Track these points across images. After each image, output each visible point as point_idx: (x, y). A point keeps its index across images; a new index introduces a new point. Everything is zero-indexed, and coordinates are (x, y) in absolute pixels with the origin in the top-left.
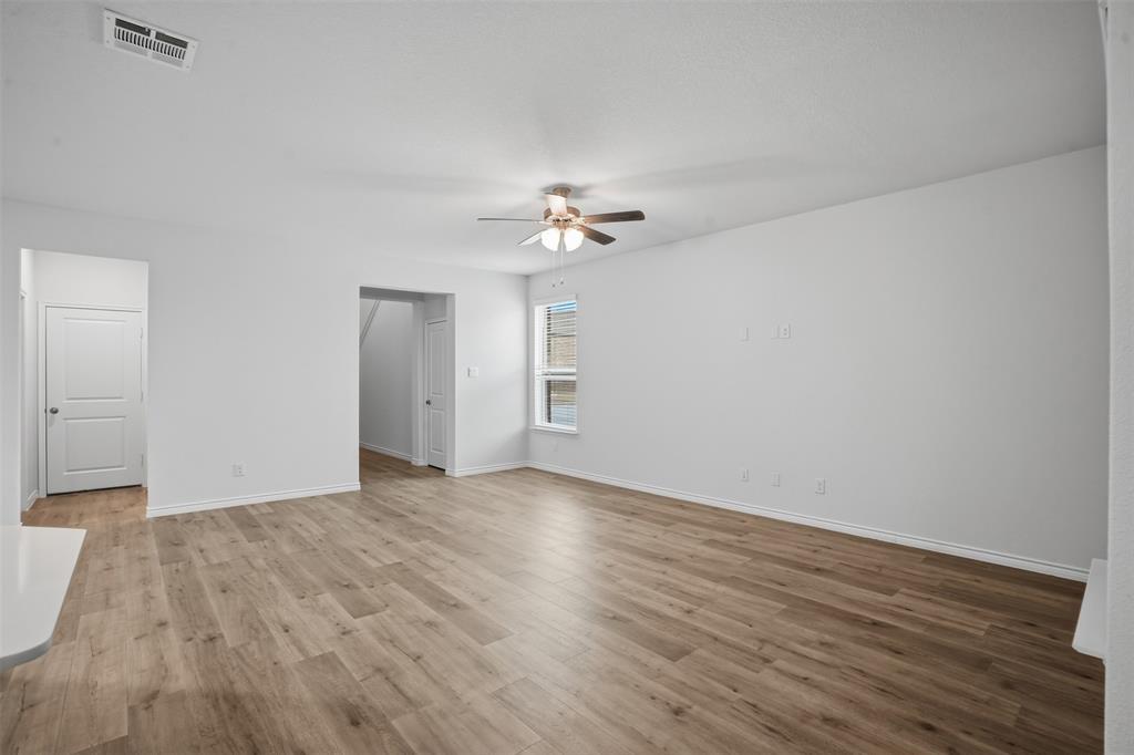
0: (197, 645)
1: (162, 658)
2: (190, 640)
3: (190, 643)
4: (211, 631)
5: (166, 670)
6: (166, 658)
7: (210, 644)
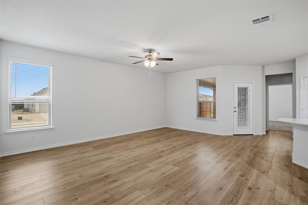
0: (247, 176)
1: (256, 179)
2: (247, 179)
3: (248, 178)
4: (241, 178)
5: (257, 175)
6: (256, 178)
7: (244, 175)
